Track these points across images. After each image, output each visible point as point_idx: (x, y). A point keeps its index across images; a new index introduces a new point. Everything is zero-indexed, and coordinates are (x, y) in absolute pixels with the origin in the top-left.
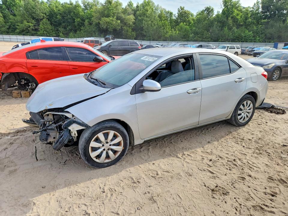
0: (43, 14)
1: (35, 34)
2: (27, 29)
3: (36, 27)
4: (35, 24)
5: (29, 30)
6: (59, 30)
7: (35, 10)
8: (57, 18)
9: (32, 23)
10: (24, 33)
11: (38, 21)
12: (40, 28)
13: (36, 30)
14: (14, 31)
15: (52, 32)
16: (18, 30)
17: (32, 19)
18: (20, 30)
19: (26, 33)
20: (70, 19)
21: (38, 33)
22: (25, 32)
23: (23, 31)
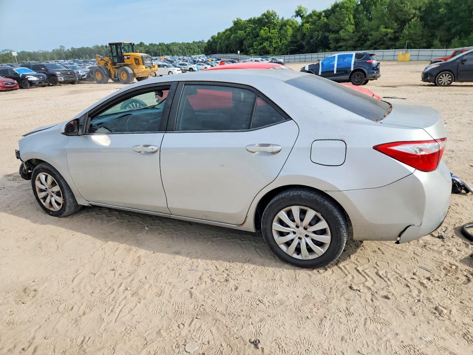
0: (416, 9)
1: (392, 45)
2: (381, 39)
3: (397, 34)
4: (395, 30)
5: (384, 41)
6: (436, 34)
7: (403, 5)
8: (438, 13)
9: (392, 28)
10: (376, 46)
11: (403, 23)
12: (402, 35)
13: (396, 39)
14: (363, 44)
15: (422, 39)
16: (368, 43)
17: (394, 22)
18: (372, 41)
19: (378, 46)
20: (465, 11)
21: (397, 44)
22: (378, 44)
23: (375, 43)
